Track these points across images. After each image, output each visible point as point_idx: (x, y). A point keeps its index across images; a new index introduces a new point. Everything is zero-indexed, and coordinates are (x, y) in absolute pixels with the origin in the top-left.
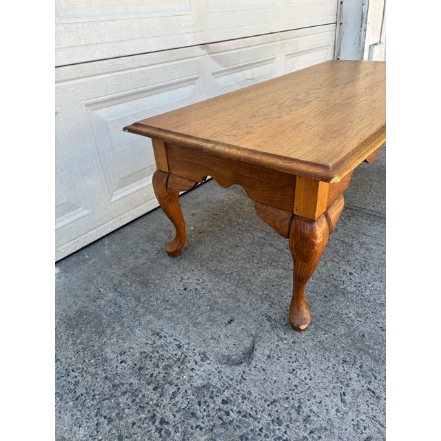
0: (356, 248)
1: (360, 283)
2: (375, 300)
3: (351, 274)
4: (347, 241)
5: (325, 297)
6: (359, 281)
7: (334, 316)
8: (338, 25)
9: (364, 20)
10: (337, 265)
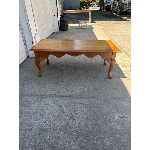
0: (46, 111)
1: (49, 124)
2: (54, 128)
3: (46, 122)
4: (42, 109)
5: (40, 135)
6: (48, 123)
7: (44, 141)
8: (21, 30)
9: (30, 28)
10: (41, 120)
